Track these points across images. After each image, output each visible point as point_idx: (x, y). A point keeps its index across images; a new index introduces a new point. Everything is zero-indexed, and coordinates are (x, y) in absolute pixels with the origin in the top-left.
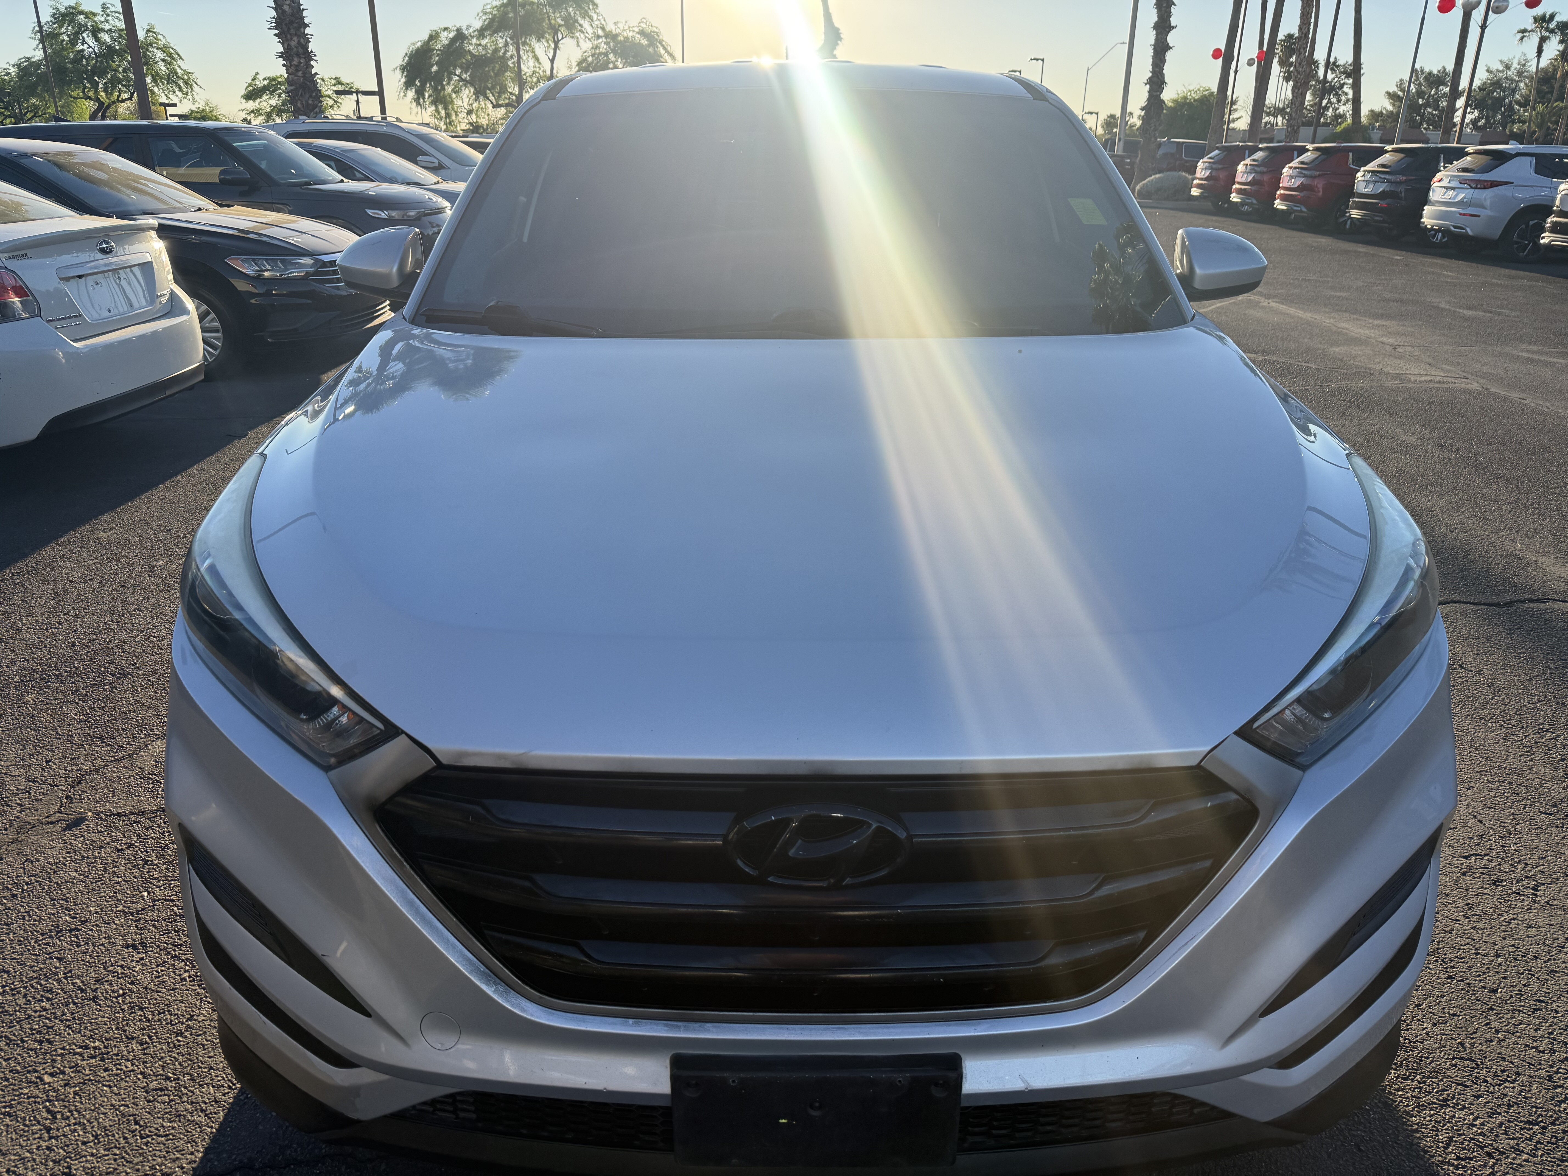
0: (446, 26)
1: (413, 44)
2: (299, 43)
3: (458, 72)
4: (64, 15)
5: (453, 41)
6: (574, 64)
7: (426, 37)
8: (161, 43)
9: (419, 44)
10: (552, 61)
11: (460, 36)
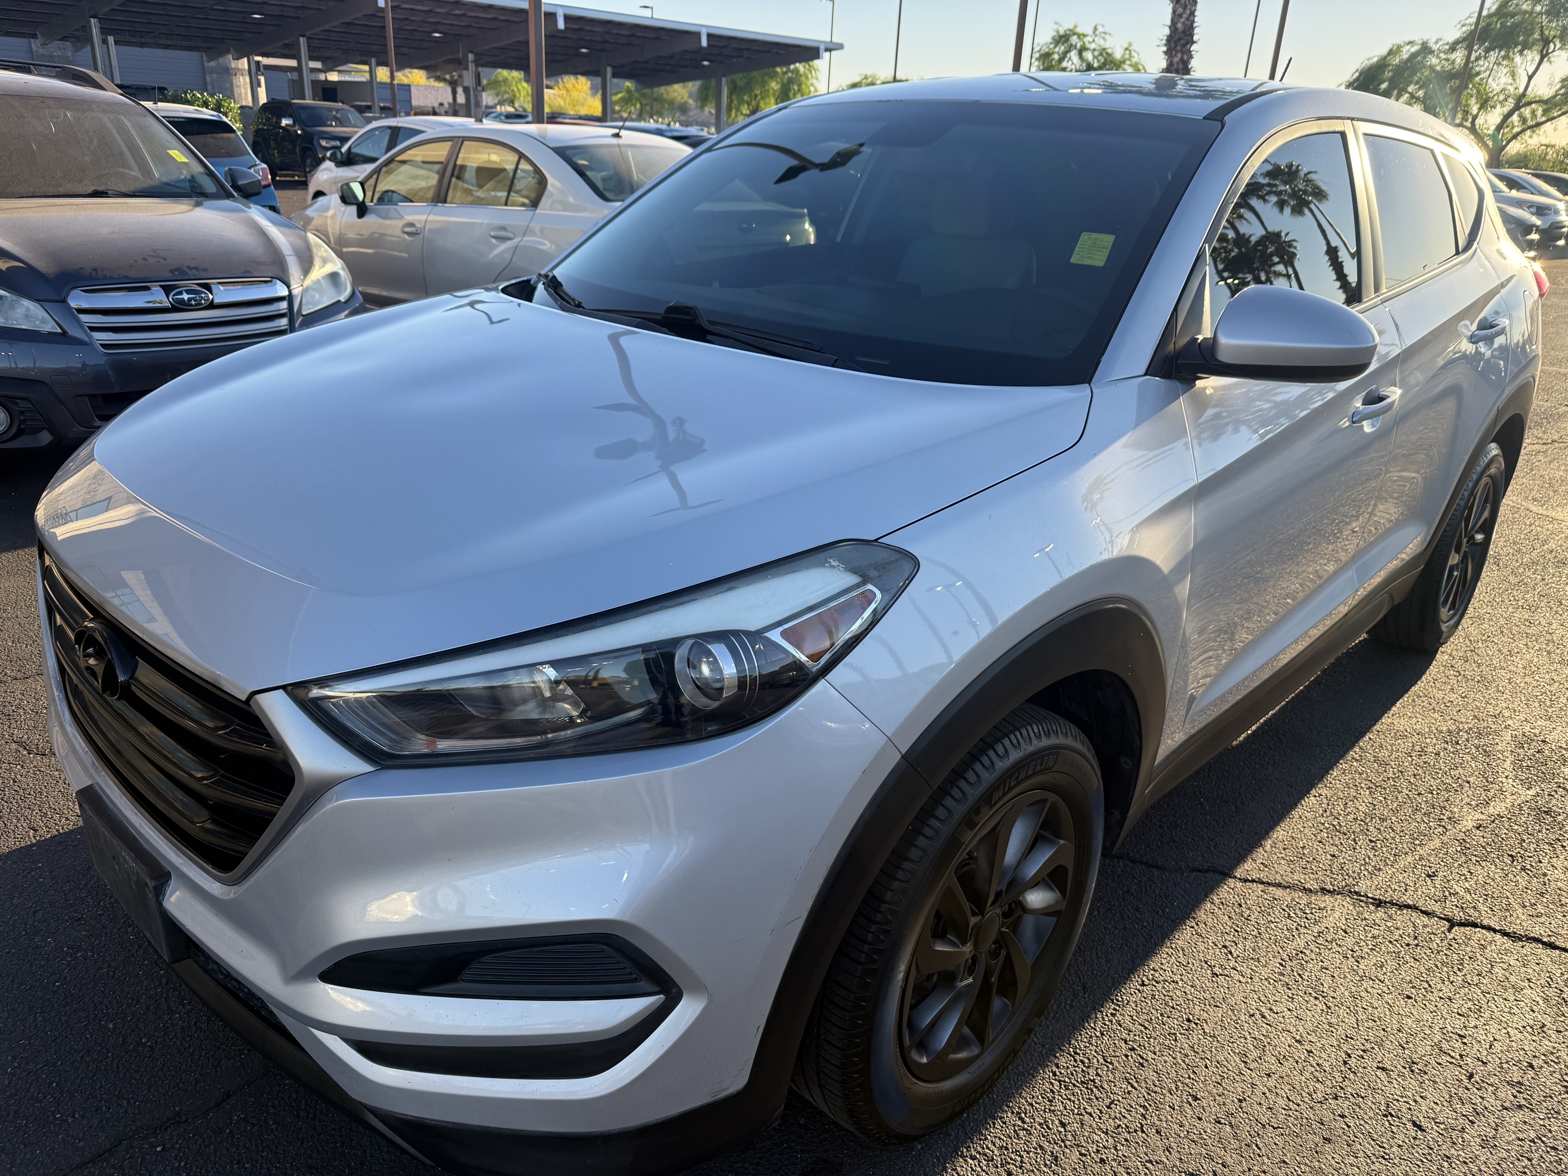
0: (1412, 40)
1: (1368, 59)
2: (1182, 60)
3: (1411, 89)
4: (1061, 37)
5: (1414, 56)
6: (1558, 79)
7: (1384, 51)
8: (1134, 60)
9: (1375, 60)
10: (1530, 78)
11: (1425, 49)
